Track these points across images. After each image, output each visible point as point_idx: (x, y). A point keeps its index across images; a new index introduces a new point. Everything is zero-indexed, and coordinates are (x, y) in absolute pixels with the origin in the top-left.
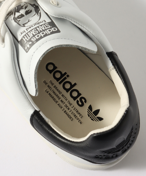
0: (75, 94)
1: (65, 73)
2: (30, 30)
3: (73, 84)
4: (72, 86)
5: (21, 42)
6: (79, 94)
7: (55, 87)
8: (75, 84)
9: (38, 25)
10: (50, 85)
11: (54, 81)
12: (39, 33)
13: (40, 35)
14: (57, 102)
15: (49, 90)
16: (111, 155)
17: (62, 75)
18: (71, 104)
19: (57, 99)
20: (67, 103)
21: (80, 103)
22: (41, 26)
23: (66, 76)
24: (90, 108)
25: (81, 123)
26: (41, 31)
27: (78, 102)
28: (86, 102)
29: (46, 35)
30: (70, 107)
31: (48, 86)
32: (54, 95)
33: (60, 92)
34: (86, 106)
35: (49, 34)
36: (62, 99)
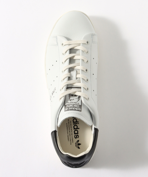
0: (76, 132)
1: (78, 122)
2: (71, 103)
3: (78, 128)
4: (77, 128)
5: (65, 106)
6: (78, 133)
7: (71, 124)
8: (79, 128)
9: (75, 104)
10: (70, 122)
11: (72, 122)
12: (73, 107)
13: (73, 109)
14: (67, 130)
15: (68, 124)
16: (70, 165)
17: (76, 122)
18: (72, 135)
19: (68, 129)
20: (71, 133)
21: (76, 137)
22: (76, 105)
23: (77, 123)
24: (78, 141)
25: (71, 144)
26: (74, 107)
27: (75, 135)
28: (78, 138)
29: (75, 110)
30: (71, 136)
31: (69, 122)
32: (68, 127)
33: (71, 128)
34: (77, 139)
35: (76, 110)
36: (70, 130)
